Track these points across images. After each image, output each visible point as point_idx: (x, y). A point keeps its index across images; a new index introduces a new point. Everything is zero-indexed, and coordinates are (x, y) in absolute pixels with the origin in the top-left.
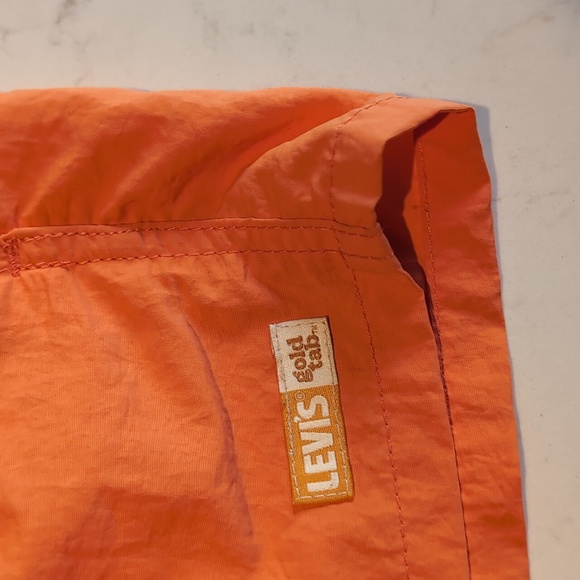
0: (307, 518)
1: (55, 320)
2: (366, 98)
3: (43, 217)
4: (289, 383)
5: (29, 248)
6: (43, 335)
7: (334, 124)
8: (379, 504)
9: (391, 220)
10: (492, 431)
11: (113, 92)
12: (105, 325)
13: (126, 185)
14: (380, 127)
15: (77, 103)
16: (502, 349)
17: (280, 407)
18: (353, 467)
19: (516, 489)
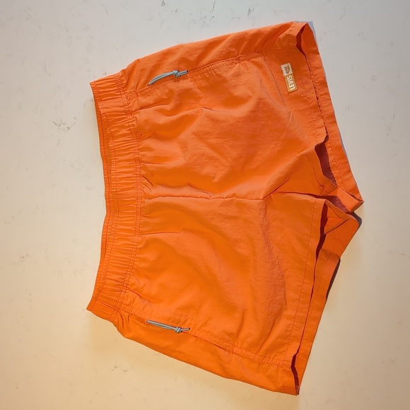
0: (291, 94)
1: (247, 69)
2: (292, 23)
3: (243, 53)
4: (285, 74)
5: (241, 58)
6: (246, 71)
7: (287, 32)
8: (301, 90)
9: (299, 47)
10: (320, 70)
11: (251, 30)
12: (255, 68)
13: (256, 45)
14: (295, 32)
15: (246, 33)
16: (320, 57)
17: (284, 78)
18: (297, 85)
19: (325, 78)
